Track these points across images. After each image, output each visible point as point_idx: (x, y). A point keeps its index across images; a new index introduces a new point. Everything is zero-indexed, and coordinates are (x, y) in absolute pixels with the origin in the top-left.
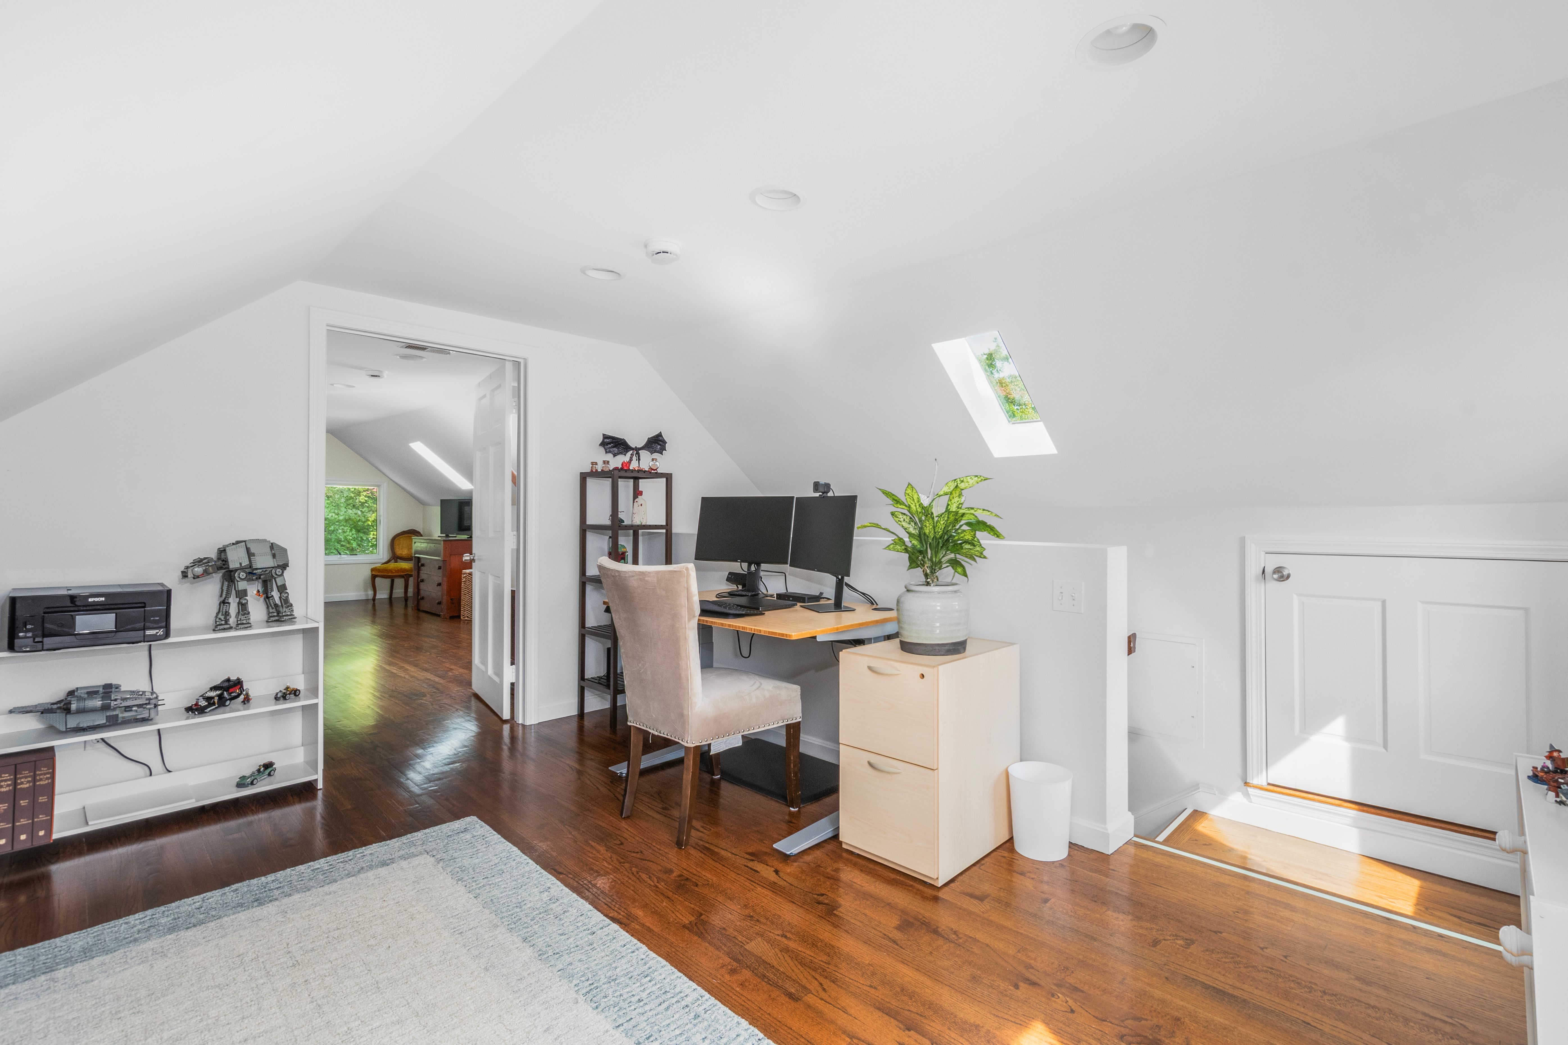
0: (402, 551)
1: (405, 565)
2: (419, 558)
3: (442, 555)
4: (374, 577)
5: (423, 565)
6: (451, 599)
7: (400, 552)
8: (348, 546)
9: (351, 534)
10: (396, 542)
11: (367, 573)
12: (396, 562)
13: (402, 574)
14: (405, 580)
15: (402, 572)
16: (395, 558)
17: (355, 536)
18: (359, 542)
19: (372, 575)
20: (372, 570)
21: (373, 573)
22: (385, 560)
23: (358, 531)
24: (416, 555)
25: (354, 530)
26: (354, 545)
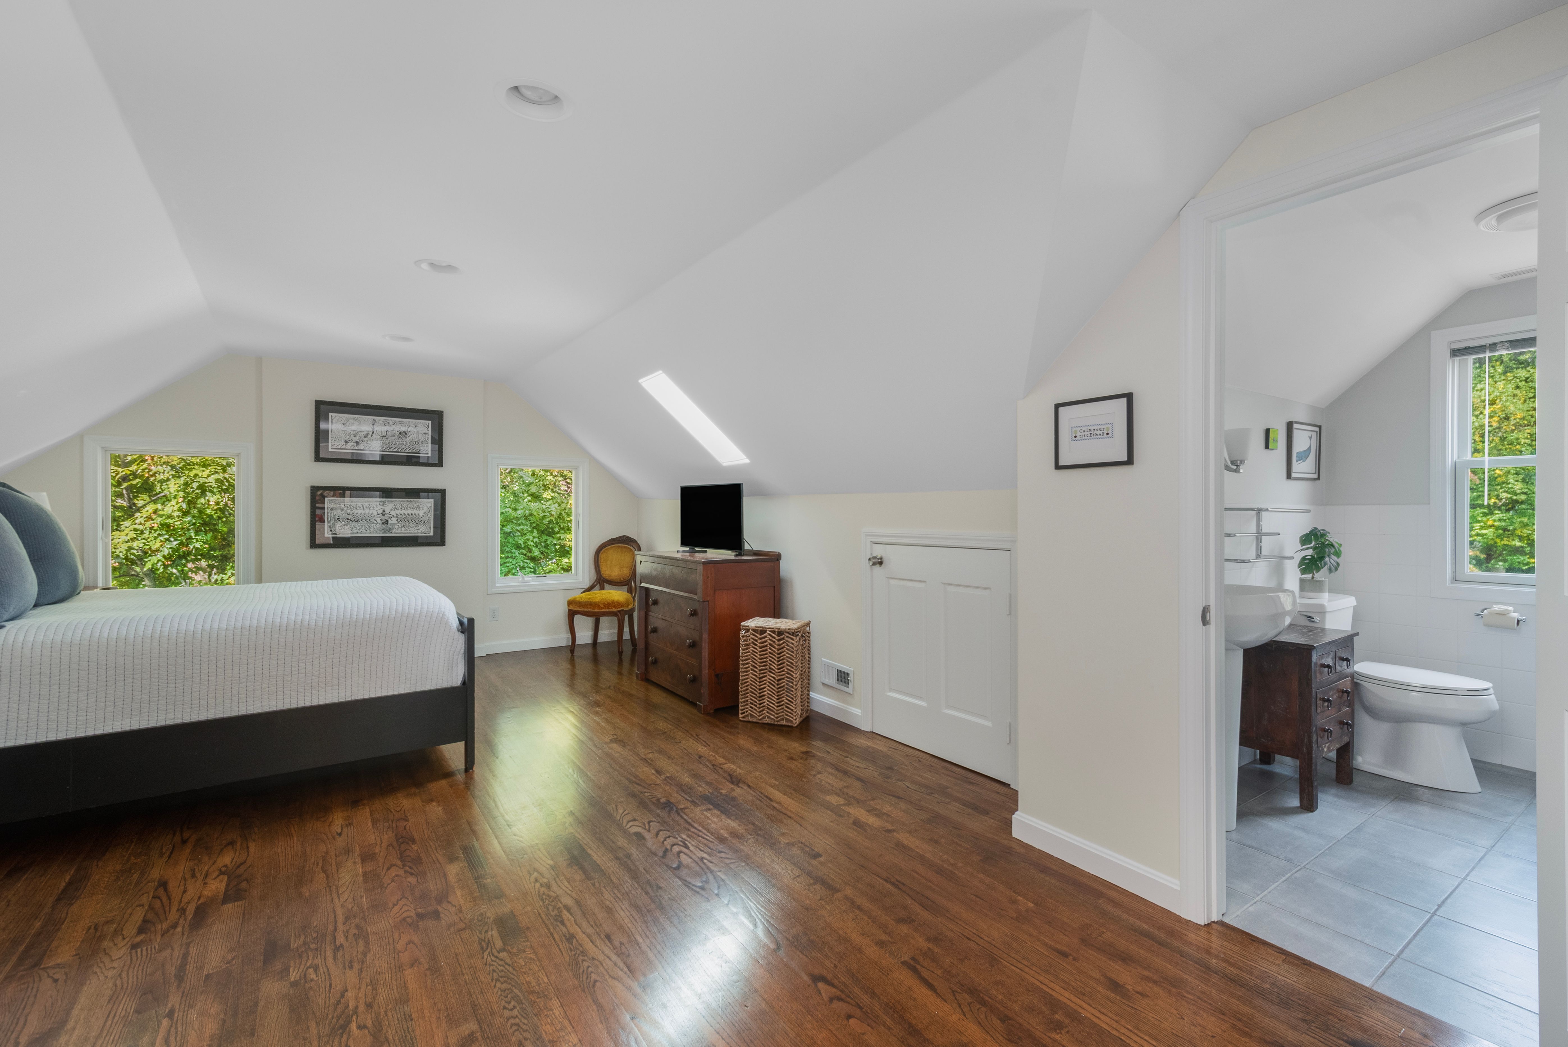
0: (613, 571)
1: (617, 595)
2: (647, 589)
3: (700, 590)
4: (571, 614)
5: (655, 602)
6: (717, 676)
7: (607, 573)
8: (529, 554)
9: (532, 538)
10: (602, 556)
11: (562, 610)
12: (602, 588)
13: (614, 610)
14: (619, 620)
15: (615, 607)
16: (601, 581)
17: (536, 540)
18: (544, 549)
19: (569, 610)
20: (570, 603)
21: (571, 608)
22: (587, 585)
23: (541, 532)
24: (643, 585)
25: (535, 531)
26: (536, 552)
